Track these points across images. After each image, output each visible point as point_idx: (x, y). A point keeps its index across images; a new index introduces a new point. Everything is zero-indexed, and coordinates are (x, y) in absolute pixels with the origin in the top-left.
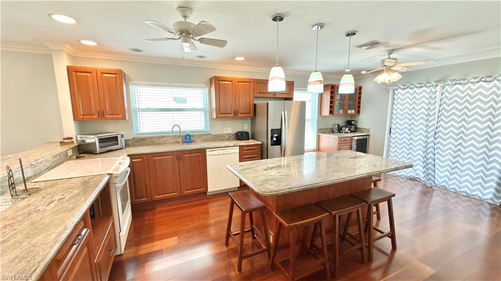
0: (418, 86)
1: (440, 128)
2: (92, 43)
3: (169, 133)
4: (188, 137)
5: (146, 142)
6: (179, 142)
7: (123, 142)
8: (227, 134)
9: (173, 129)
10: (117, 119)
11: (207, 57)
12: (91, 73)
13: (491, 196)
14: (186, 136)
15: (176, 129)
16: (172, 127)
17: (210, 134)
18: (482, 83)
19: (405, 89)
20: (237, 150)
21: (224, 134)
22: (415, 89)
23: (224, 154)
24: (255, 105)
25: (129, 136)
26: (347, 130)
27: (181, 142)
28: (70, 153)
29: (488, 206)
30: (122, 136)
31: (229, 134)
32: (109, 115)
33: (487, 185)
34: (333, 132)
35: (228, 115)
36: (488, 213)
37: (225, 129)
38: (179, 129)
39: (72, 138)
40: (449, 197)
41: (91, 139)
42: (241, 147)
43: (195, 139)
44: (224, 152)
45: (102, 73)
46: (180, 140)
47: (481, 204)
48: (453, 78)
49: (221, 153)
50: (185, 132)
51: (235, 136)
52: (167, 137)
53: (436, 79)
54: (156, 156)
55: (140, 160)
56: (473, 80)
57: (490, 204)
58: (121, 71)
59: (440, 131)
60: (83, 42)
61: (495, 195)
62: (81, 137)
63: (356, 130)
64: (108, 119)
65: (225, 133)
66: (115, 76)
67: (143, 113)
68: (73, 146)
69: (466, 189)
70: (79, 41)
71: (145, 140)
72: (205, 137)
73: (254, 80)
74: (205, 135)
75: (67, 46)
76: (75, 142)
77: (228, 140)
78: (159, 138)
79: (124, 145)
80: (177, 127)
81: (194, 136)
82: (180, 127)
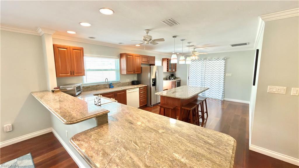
0: (198, 60)
1: (206, 76)
3: (104, 83)
4: (111, 85)
6: (107, 88)
7: (82, 89)
10: (81, 76)
11: (123, 43)
13: (221, 98)
17: (121, 83)
18: (216, 61)
19: (193, 61)
20: (138, 89)
22: (197, 62)
24: (141, 67)
26: (172, 79)
29: (220, 101)
30: (81, 85)
31: (129, 82)
32: (76, 73)
33: (220, 94)
34: (167, 79)
35: (131, 73)
36: (221, 104)
37: (126, 79)
38: (107, 81)
40: (210, 101)
42: (140, 88)
43: (114, 86)
45: (73, 49)
46: (108, 86)
47: (219, 101)
48: (208, 58)
50: (110, 82)
51: (131, 83)
52: (101, 85)
53: (203, 58)
56: (214, 60)
57: (221, 101)
58: (81, 47)
59: (206, 77)
60: (68, 32)
61: (222, 98)
63: (175, 78)
64: (75, 76)
65: (127, 82)
66: (80, 51)
67: (88, 72)
69: (214, 97)
71: (90, 88)
72: (118, 85)
73: (141, 55)
74: (118, 83)
77: (129, 85)
81: (113, 84)
82: (108, 79)
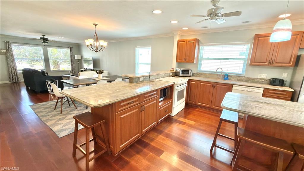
2: (186, 28)
3: (214, 72)
4: (226, 76)
5: (202, 75)
6: (220, 78)
7: (191, 73)
8: (261, 79)
9: (217, 70)
10: (191, 62)
11: (250, 22)
12: (185, 42)
14: (225, 76)
15: (220, 70)
16: (217, 69)
17: (245, 77)
20: (261, 90)
21: (257, 79)
23: (247, 91)
25: (195, 71)
27: (221, 78)
28: (171, 74)
30: (191, 70)
32: (188, 60)
35: (261, 64)
37: (259, 74)
38: (221, 71)
39: (173, 69)
41: (179, 70)
43: (231, 78)
44: (248, 90)
45: (189, 41)
46: (221, 77)
49: (245, 90)
50: (225, 73)
54: (202, 83)
55: (194, 83)
58: (197, 39)
60: (183, 29)
62: (177, 69)
64: (187, 62)
65: (259, 77)
68: (173, 72)
70: (182, 28)
71: (202, 74)
73: (303, 32)
74: (240, 77)
75: (179, 31)
76: (175, 71)
78: (209, 74)
79: (191, 75)
80: (221, 69)
81: (231, 76)
82: (223, 69)
